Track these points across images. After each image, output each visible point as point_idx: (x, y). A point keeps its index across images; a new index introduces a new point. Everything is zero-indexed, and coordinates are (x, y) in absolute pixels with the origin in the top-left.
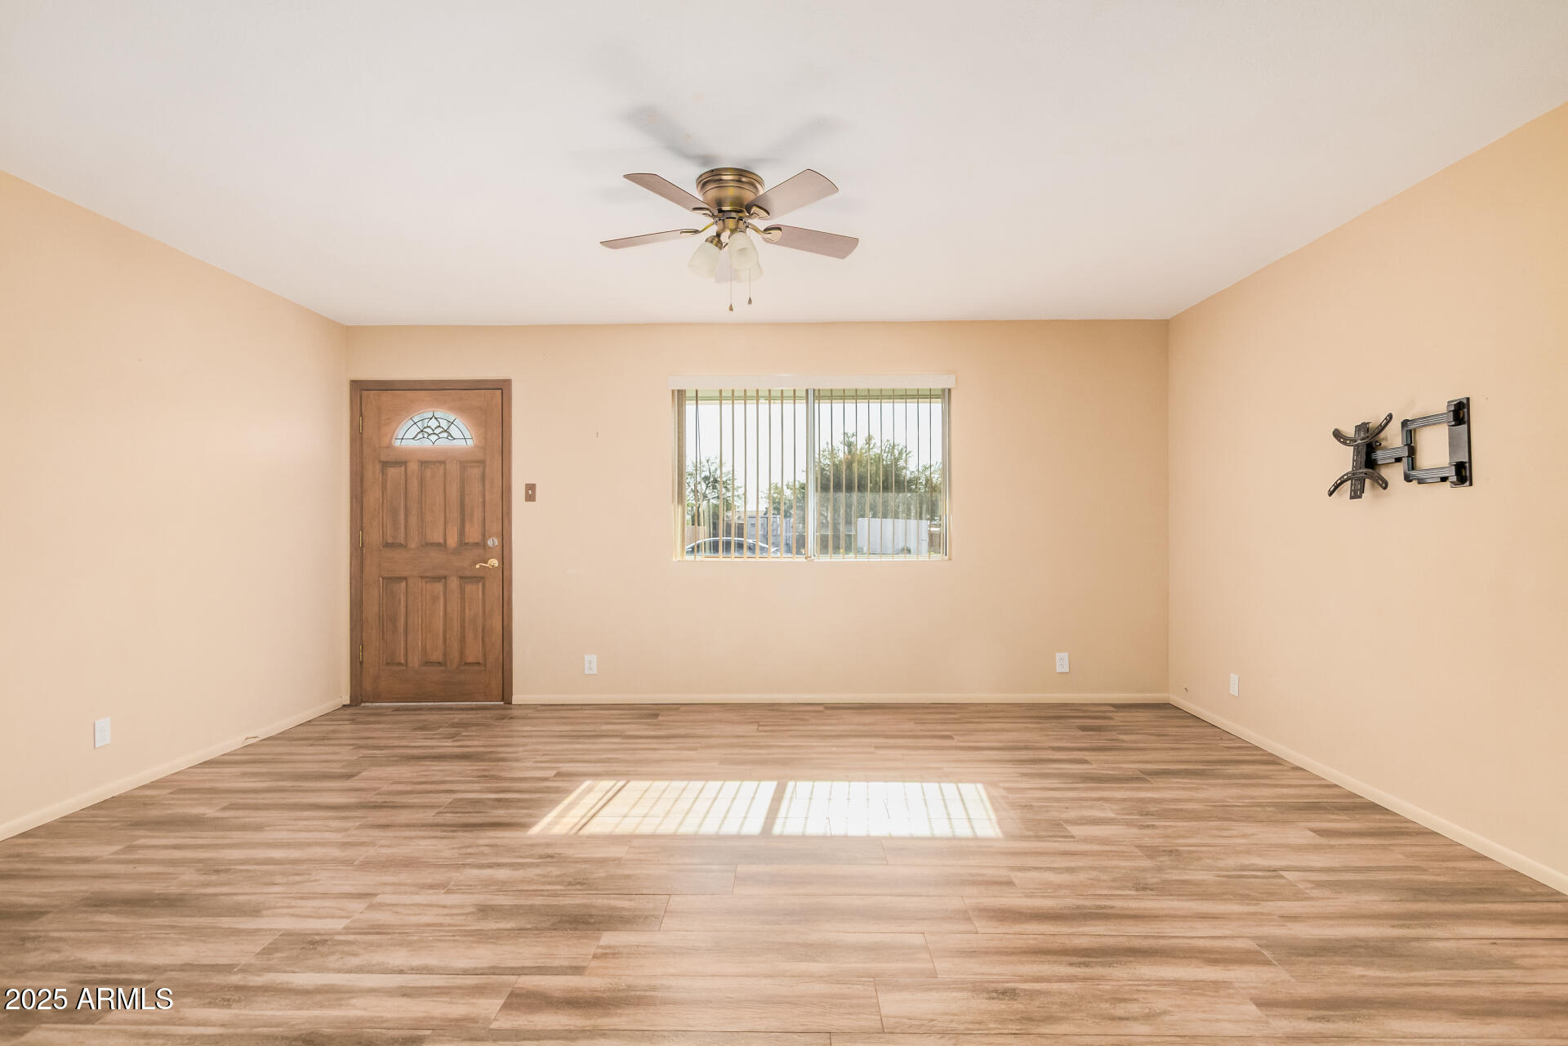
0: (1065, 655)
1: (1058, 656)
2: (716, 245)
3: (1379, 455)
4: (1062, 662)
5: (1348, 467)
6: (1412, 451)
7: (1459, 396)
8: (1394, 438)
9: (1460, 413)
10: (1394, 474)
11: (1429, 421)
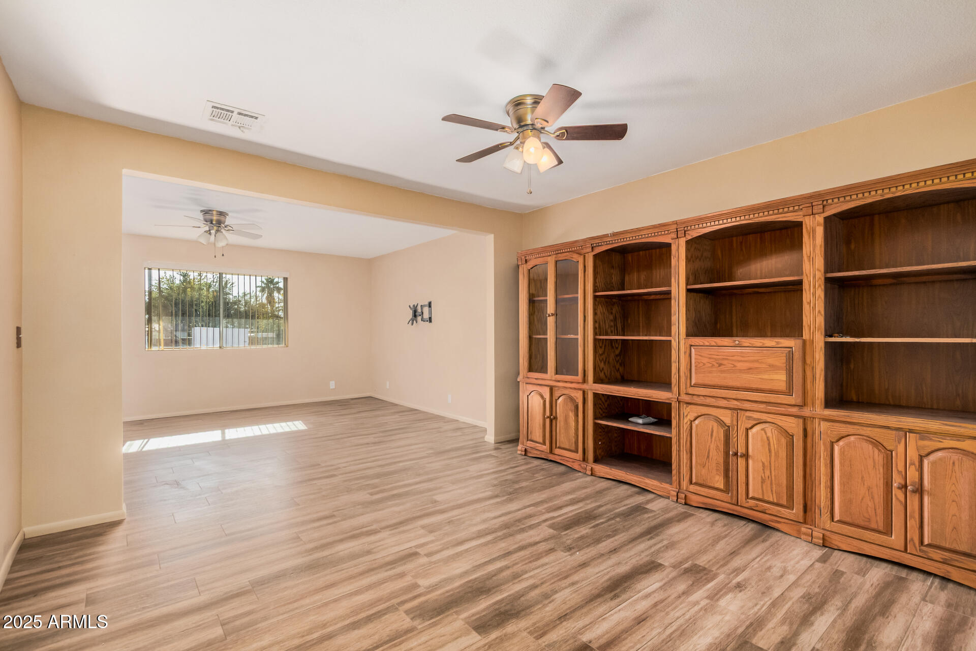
0: (333, 382)
1: (331, 382)
2: (209, 234)
3: (417, 314)
4: (332, 385)
5: (411, 317)
6: (422, 313)
7: (429, 300)
8: (419, 310)
9: (430, 305)
10: (419, 318)
11: (425, 306)
